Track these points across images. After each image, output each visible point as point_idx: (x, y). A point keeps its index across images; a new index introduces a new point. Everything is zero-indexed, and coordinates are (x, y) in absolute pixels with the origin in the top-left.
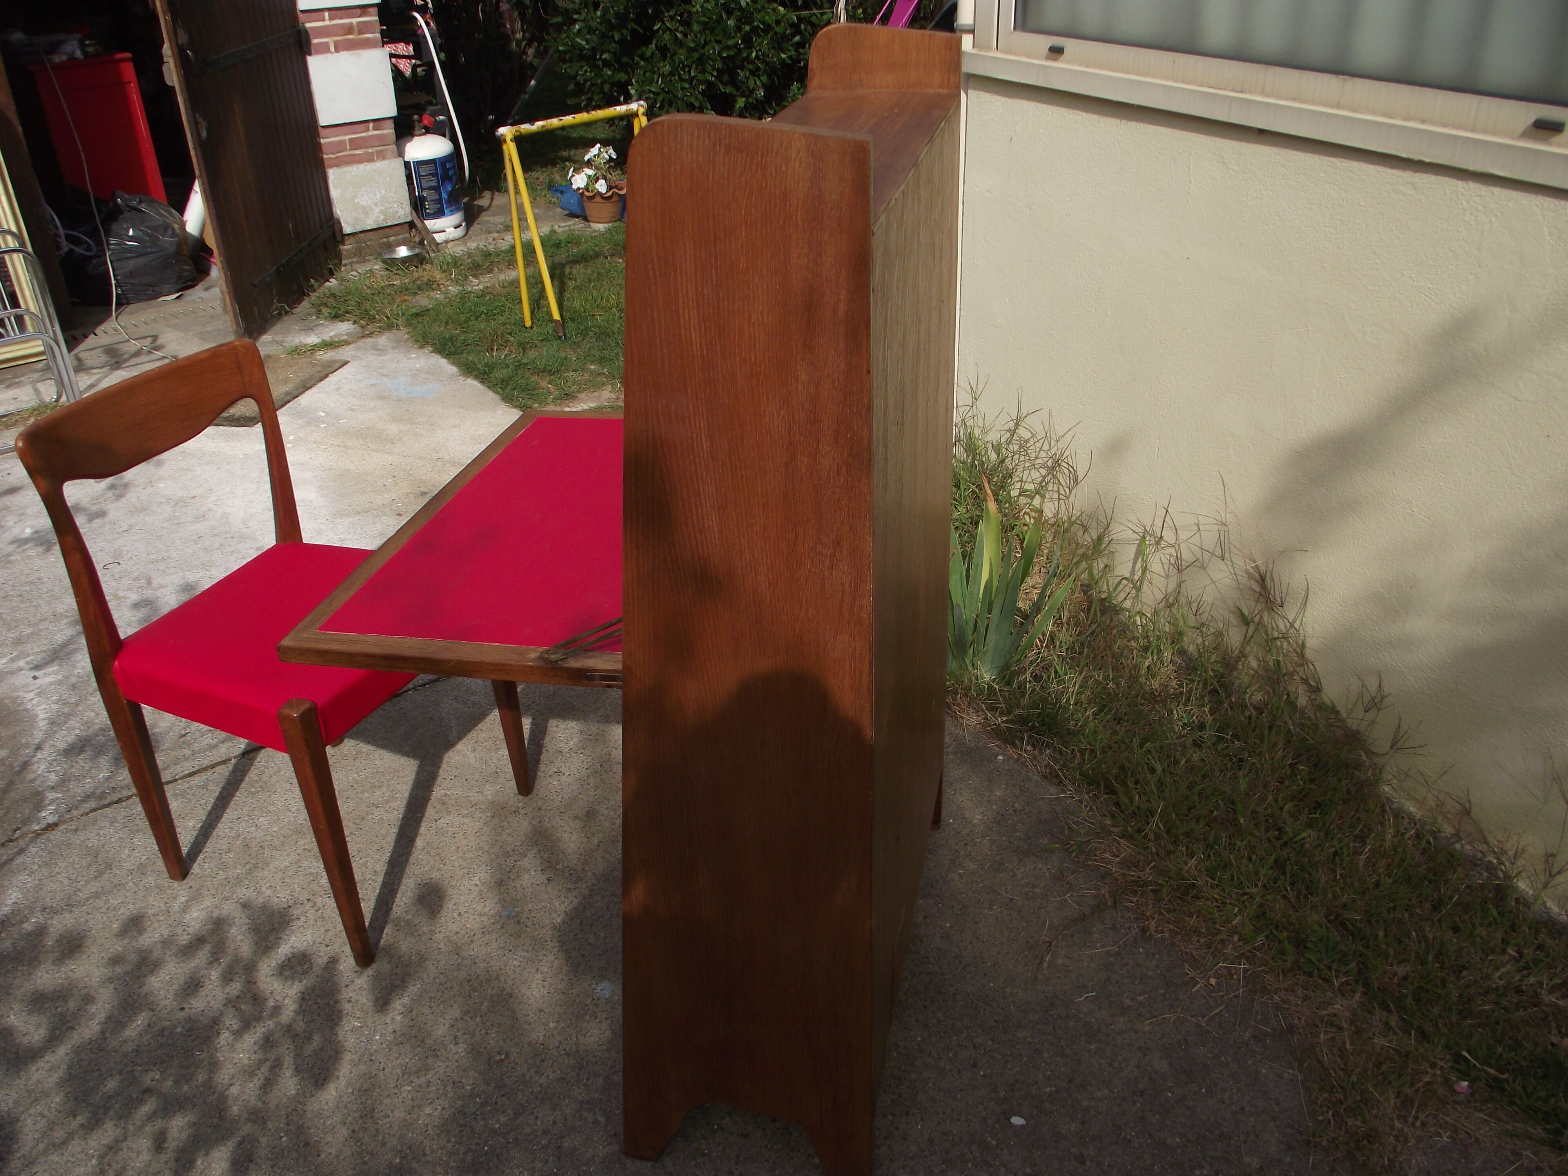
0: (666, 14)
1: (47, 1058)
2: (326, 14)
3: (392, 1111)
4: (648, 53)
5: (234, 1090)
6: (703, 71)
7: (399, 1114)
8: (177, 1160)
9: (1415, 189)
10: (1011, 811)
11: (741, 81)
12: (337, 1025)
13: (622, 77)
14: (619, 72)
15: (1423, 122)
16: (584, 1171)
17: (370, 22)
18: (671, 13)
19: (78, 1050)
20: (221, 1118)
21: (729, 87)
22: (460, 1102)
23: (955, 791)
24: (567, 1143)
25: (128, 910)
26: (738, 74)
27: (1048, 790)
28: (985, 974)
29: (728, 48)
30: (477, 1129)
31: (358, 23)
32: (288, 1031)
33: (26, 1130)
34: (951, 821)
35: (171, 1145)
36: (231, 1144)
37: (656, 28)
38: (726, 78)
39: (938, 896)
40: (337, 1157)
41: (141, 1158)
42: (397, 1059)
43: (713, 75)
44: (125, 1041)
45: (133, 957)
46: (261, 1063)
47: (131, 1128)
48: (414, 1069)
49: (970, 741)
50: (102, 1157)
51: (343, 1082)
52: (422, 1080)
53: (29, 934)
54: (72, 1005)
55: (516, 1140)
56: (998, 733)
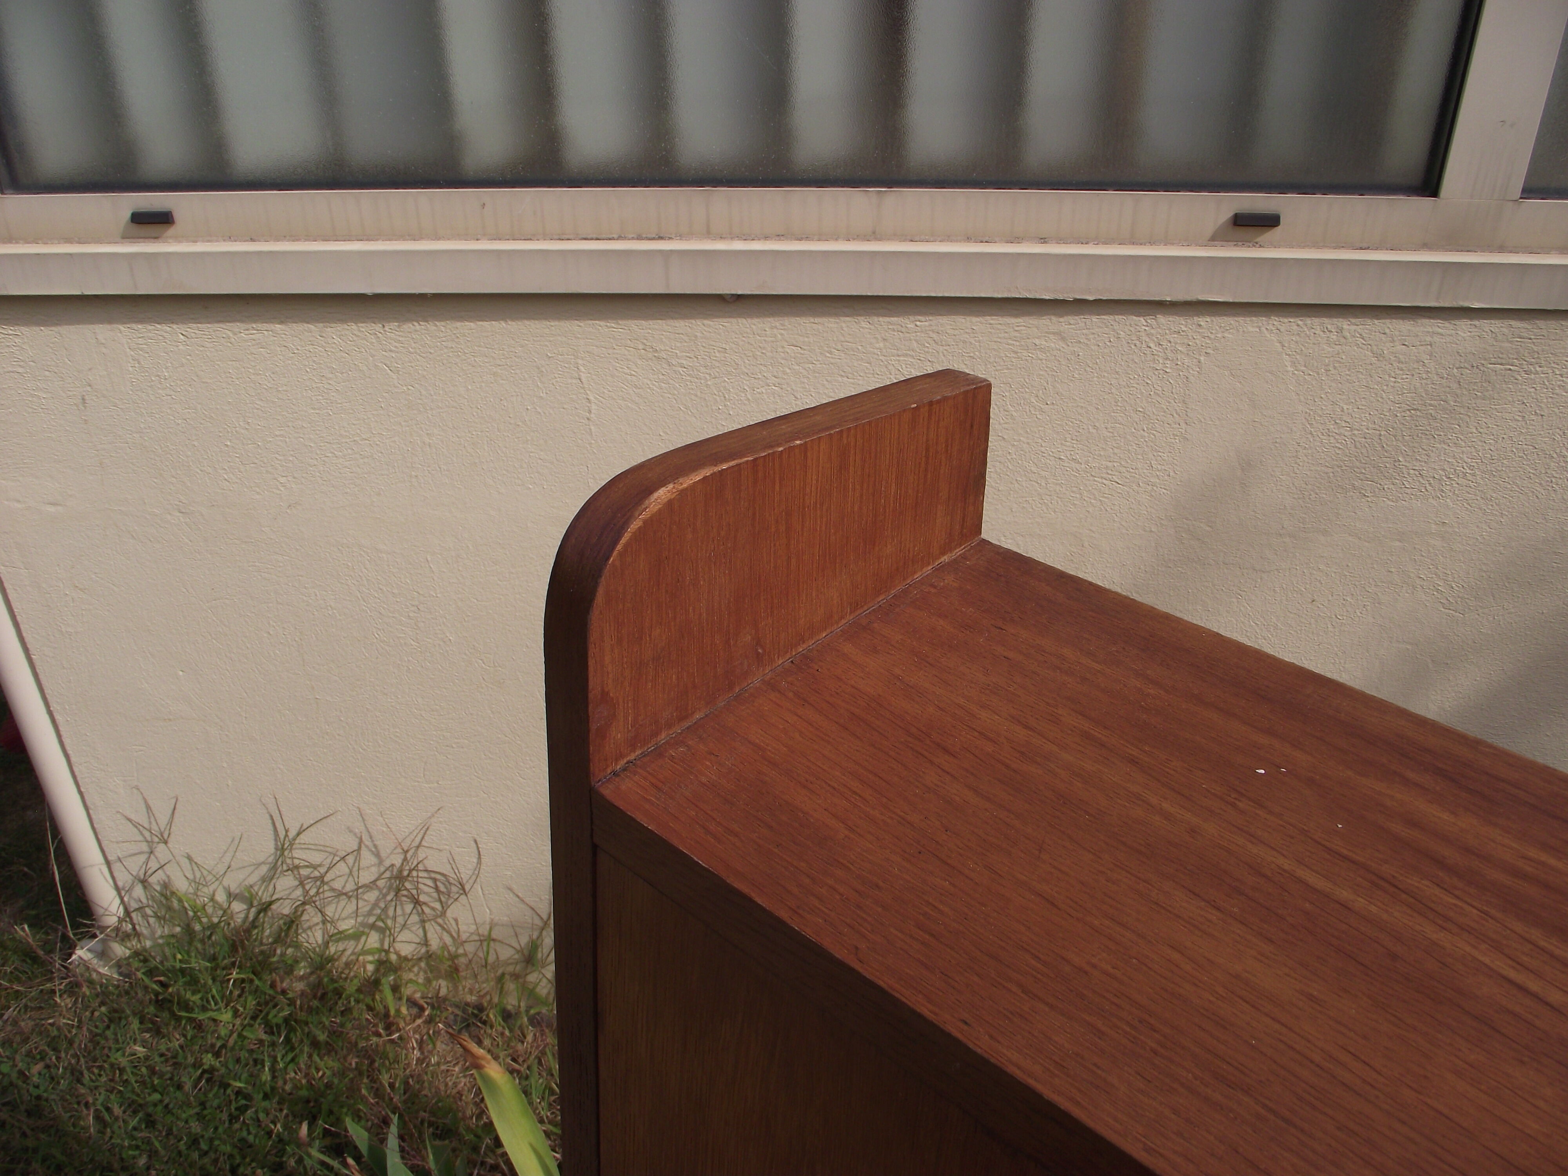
9: (1063, 339)
15: (1043, 240)
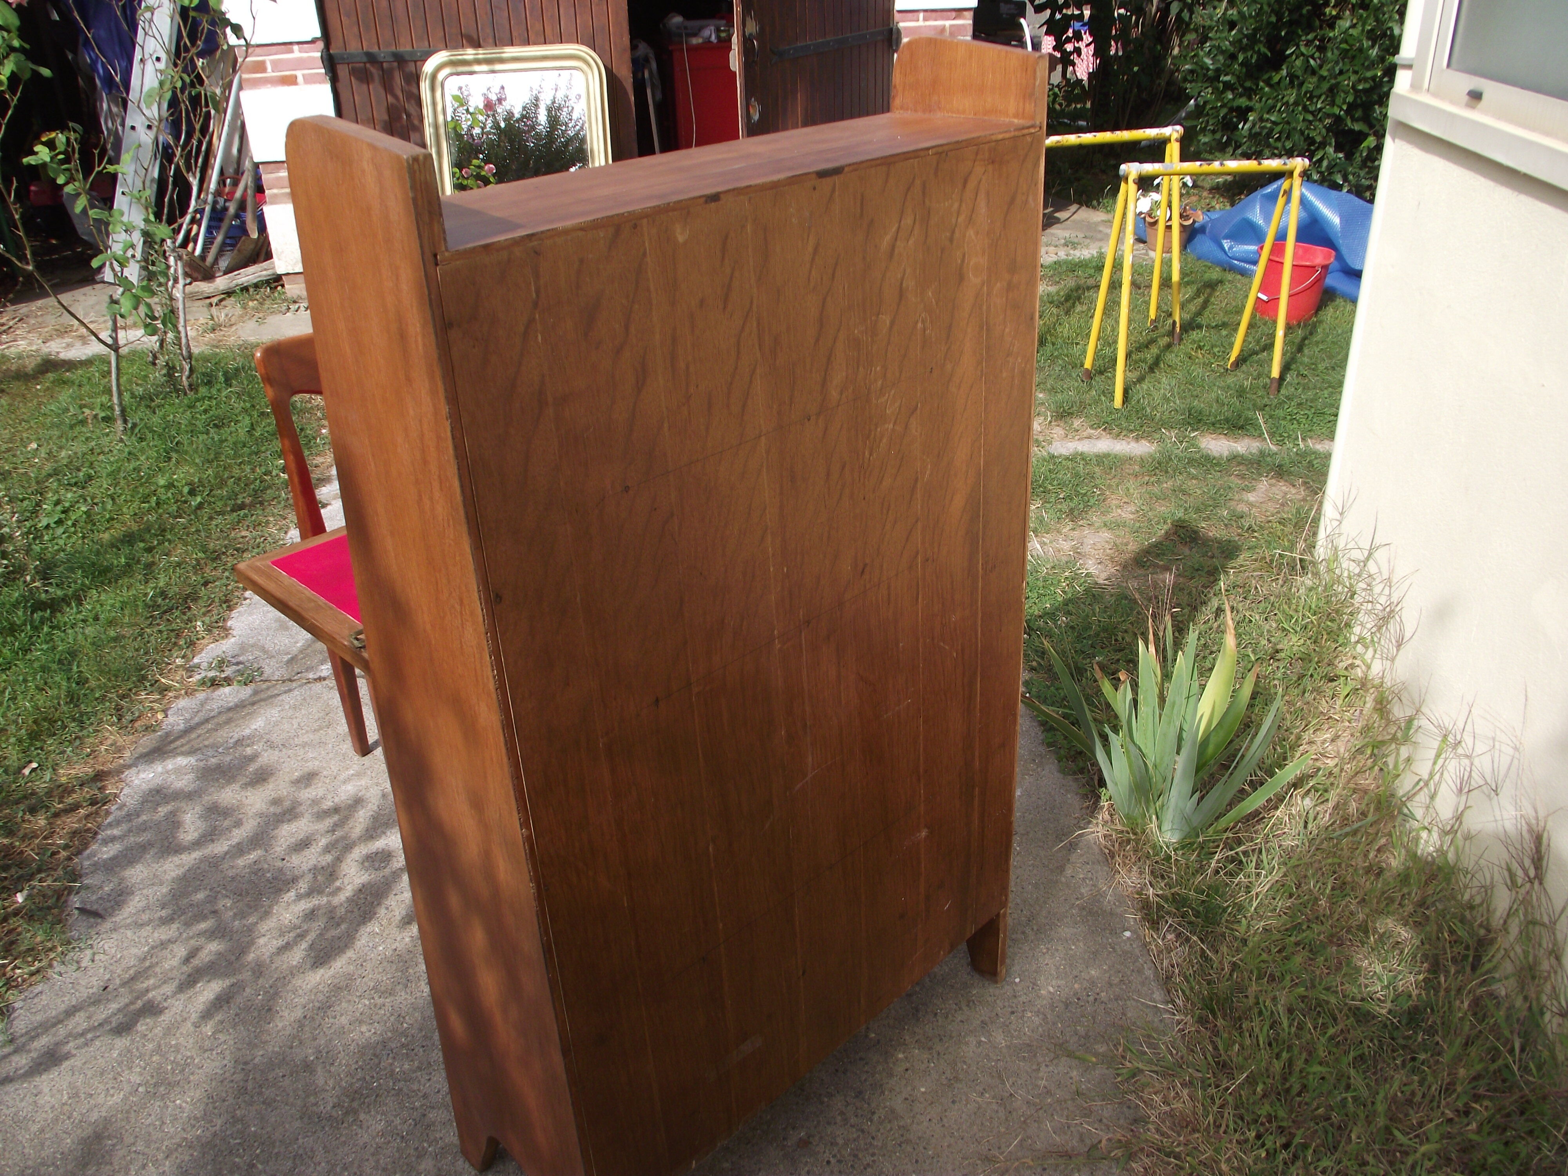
0: (1303, 38)
1: (183, 856)
2: (921, 15)
3: (342, 1015)
4: (1276, 79)
5: (262, 941)
6: (1333, 104)
7: (344, 1020)
8: (189, 976)
10: (1091, 998)
11: (1377, 119)
12: (364, 923)
13: (1243, 102)
14: (1241, 96)
16: (423, 1148)
17: (963, 25)
18: (1310, 37)
19: (204, 859)
20: (237, 959)
21: (1361, 123)
22: (389, 1034)
23: (1048, 949)
24: (431, 1115)
25: (311, 766)
26: (1375, 111)
27: (1153, 993)
28: (917, 1161)
29: (1365, 80)
30: (382, 1064)
31: (951, 26)
32: (331, 912)
33: (131, 903)
34: (1017, 980)
35: (196, 962)
36: (227, 982)
37: (1288, 52)
38: (1358, 114)
39: (939, 1054)
40: (279, 1031)
41: (171, 962)
42: (379, 973)
43: (1341, 109)
44: (233, 867)
45: (287, 804)
46: (295, 927)
47: (185, 935)
48: (383, 988)
49: (1109, 902)
50: (153, 948)
51: (331, 972)
52: (380, 1001)
53: (245, 757)
54: (227, 823)
55: (400, 1090)
56: (1145, 906)
